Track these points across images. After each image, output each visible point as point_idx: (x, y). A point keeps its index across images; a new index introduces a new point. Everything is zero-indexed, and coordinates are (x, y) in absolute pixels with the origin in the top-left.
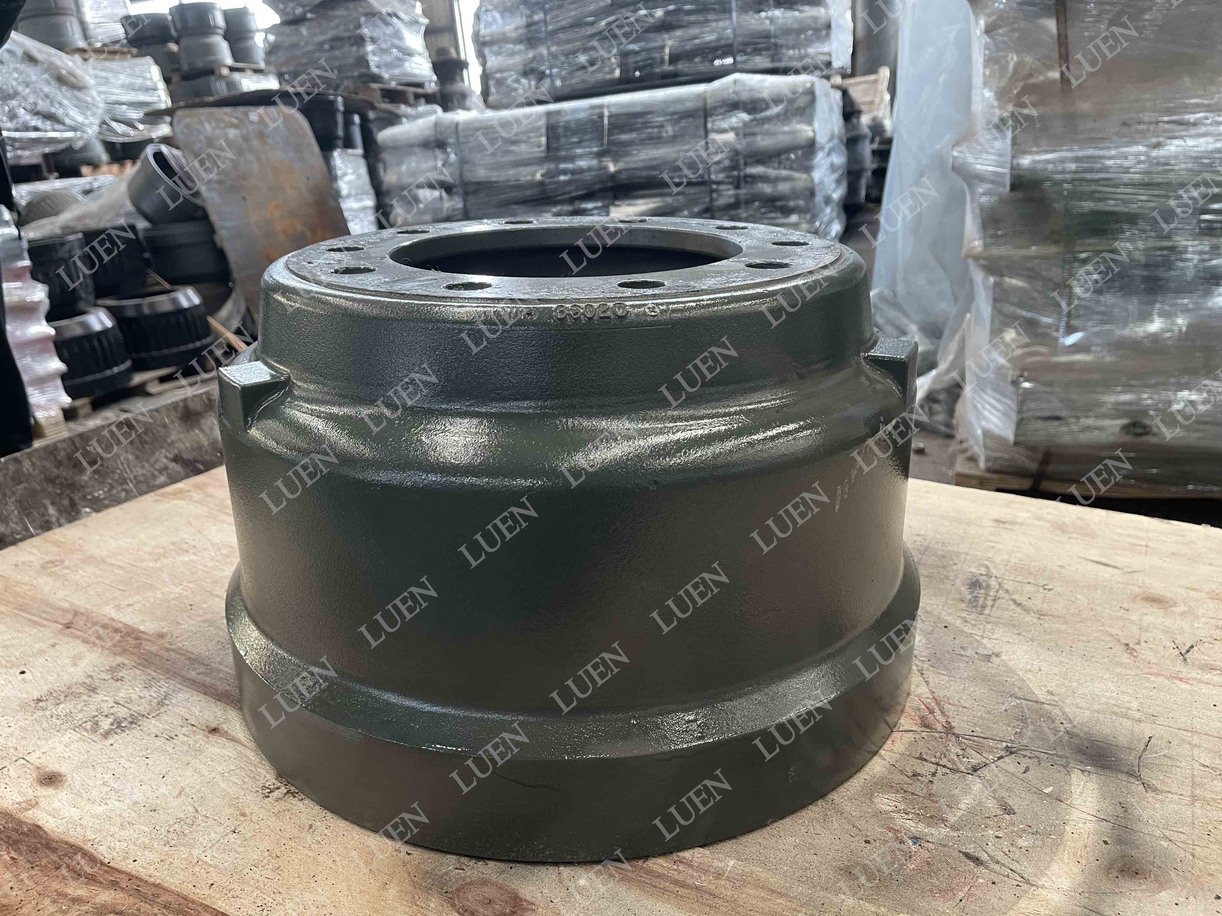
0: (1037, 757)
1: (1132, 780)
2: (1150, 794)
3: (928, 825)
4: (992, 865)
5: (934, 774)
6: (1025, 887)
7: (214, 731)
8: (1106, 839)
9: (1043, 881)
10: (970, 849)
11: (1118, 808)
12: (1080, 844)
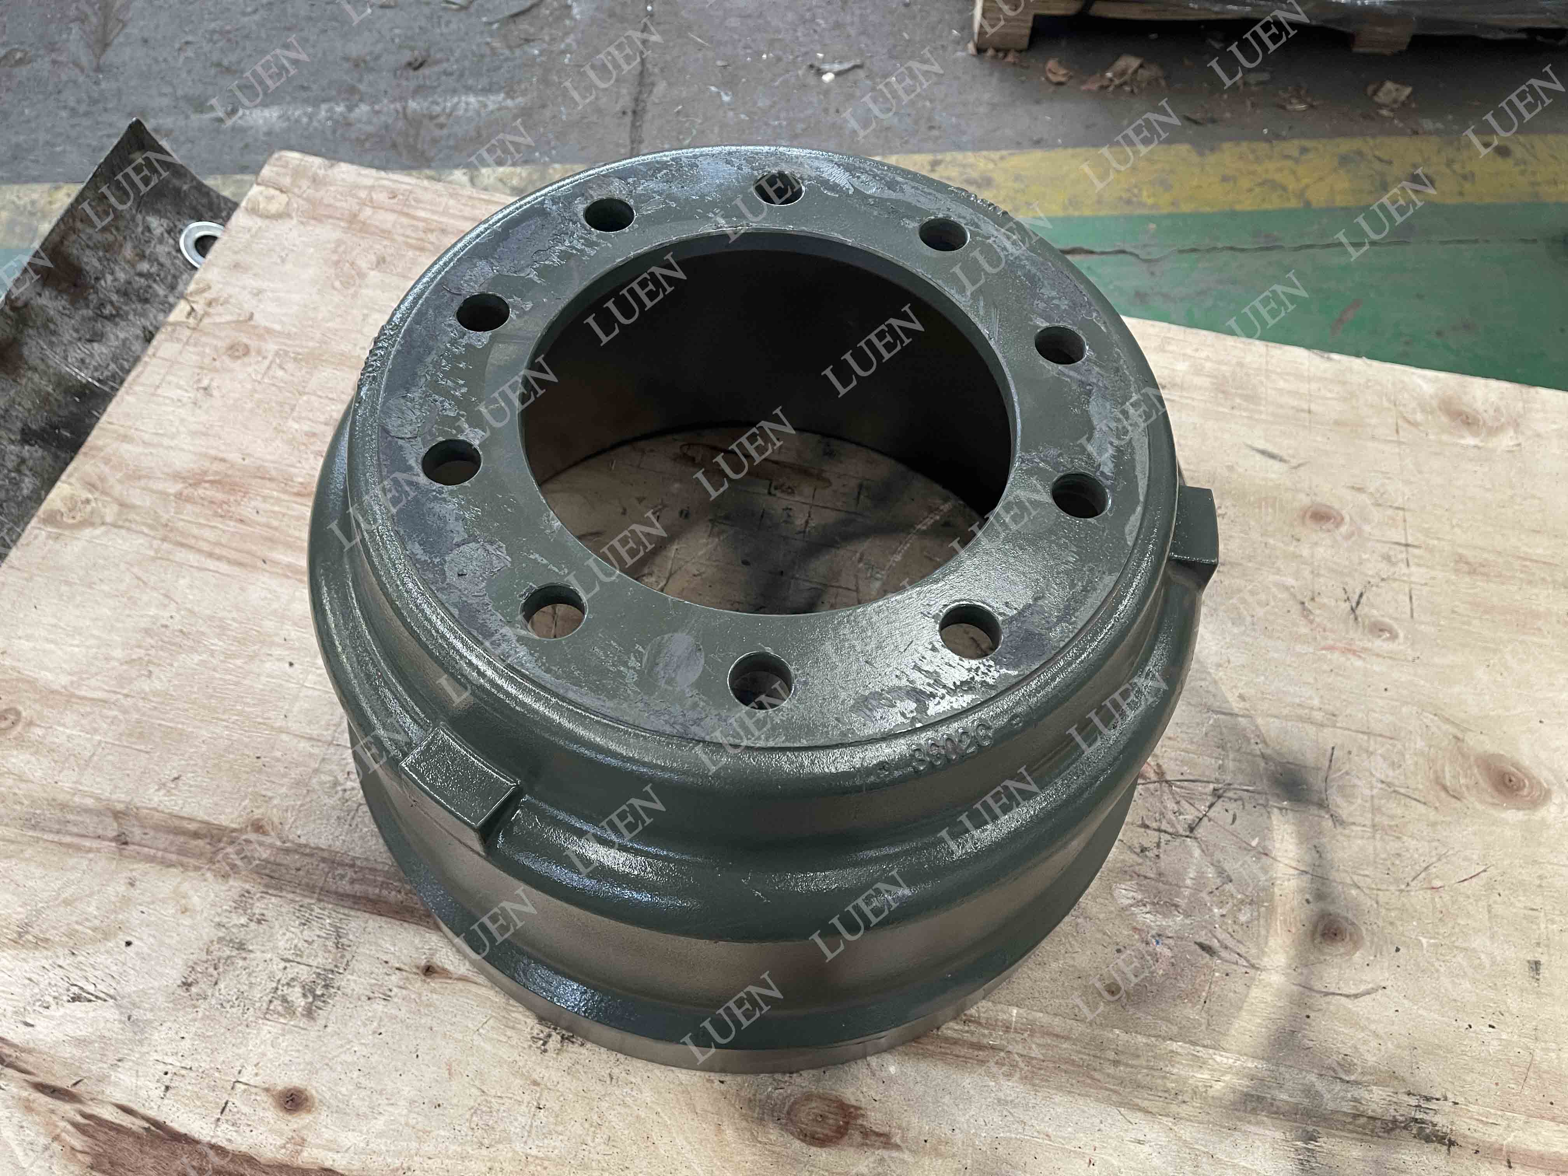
0: (1240, 799)
1: (1323, 813)
2: (1339, 829)
3: (1165, 916)
4: (1224, 954)
5: (1158, 845)
6: (1252, 972)
7: (429, 970)
8: (1307, 896)
9: (1265, 961)
10: (1203, 938)
11: (1314, 852)
12: (1288, 906)
